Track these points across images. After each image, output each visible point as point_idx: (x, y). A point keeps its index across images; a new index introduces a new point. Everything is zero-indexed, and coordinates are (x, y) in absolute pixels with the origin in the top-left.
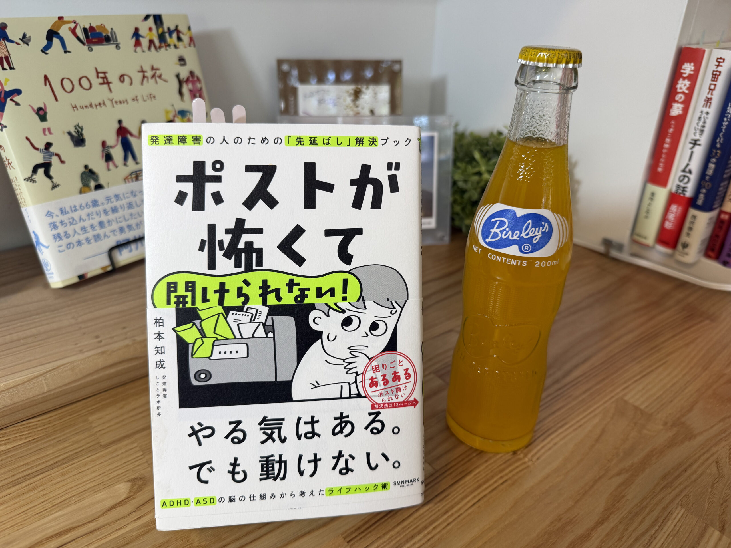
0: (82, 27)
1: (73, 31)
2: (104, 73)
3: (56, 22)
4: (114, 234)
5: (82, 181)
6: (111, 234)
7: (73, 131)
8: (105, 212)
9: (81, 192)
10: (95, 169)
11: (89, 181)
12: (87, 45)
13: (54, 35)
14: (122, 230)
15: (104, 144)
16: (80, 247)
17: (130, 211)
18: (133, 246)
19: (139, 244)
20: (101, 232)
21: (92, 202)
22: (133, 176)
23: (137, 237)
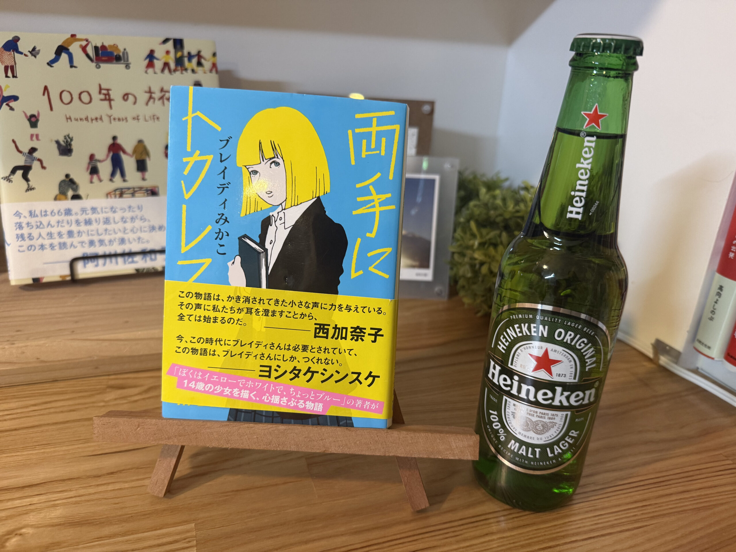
0: (94, 45)
1: (84, 49)
2: (108, 90)
3: (68, 39)
4: (82, 245)
5: (59, 189)
6: (79, 245)
7: (61, 140)
8: (78, 222)
9: (56, 199)
10: (76, 180)
11: (67, 190)
12: (96, 63)
13: (64, 51)
14: (92, 243)
15: (92, 157)
16: (42, 251)
17: (106, 226)
18: (101, 261)
19: (108, 260)
20: (69, 241)
21: (66, 210)
22: (118, 192)
23: (107, 253)
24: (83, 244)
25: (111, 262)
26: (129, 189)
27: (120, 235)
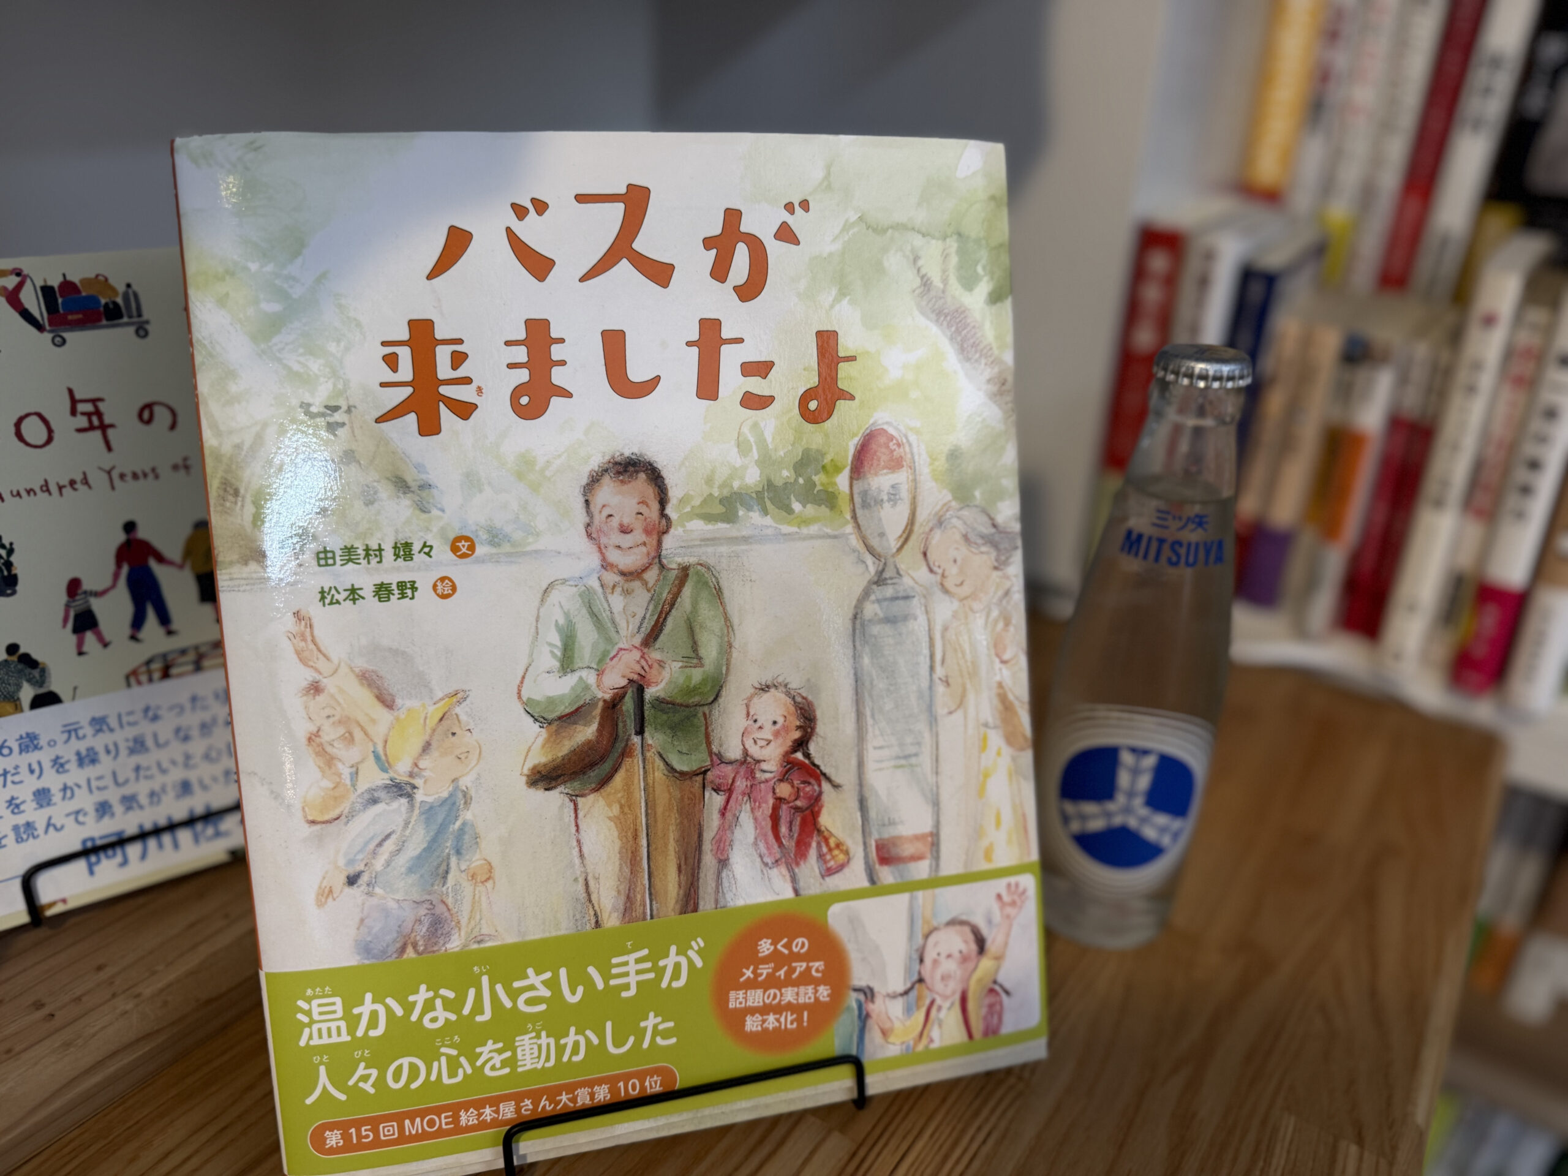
0: (39, 283)
2: (94, 401)
4: (77, 821)
6: (70, 822)
8: (59, 765)
11: (19, 687)
12: (50, 331)
14: (103, 809)
17: (136, 759)
18: (133, 850)
19: (152, 843)
20: (38, 818)
21: (21, 737)
22: (157, 666)
23: (148, 826)
24: (81, 818)
25: (161, 846)
26: (183, 652)
27: (177, 775)
